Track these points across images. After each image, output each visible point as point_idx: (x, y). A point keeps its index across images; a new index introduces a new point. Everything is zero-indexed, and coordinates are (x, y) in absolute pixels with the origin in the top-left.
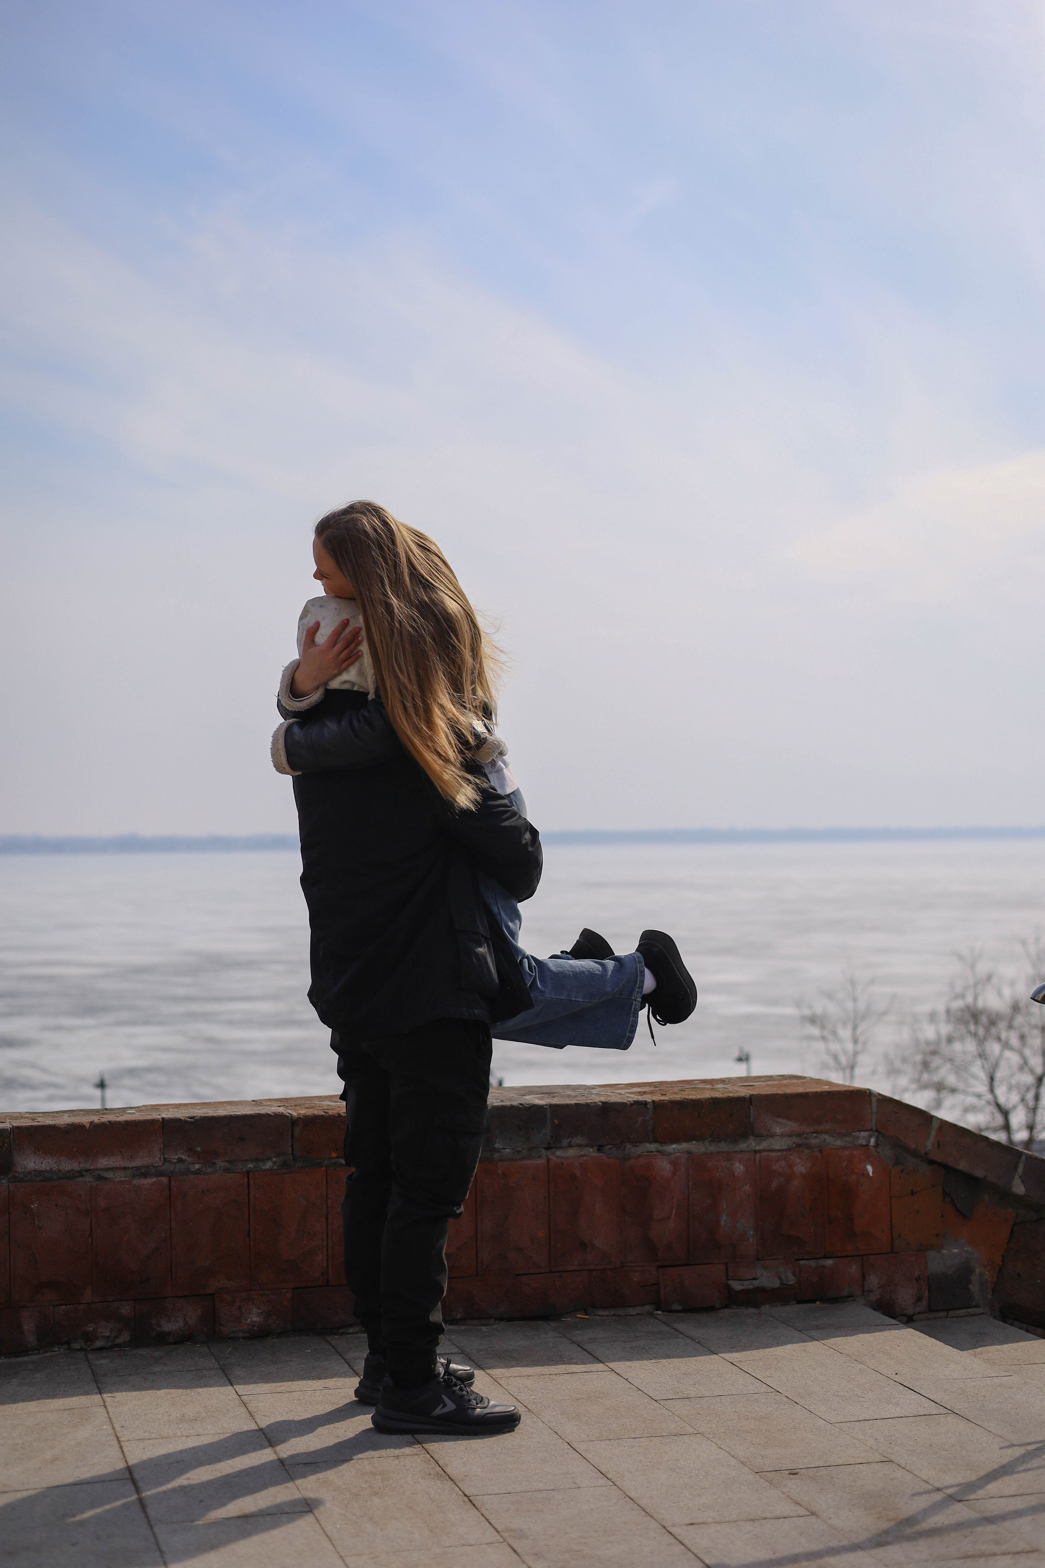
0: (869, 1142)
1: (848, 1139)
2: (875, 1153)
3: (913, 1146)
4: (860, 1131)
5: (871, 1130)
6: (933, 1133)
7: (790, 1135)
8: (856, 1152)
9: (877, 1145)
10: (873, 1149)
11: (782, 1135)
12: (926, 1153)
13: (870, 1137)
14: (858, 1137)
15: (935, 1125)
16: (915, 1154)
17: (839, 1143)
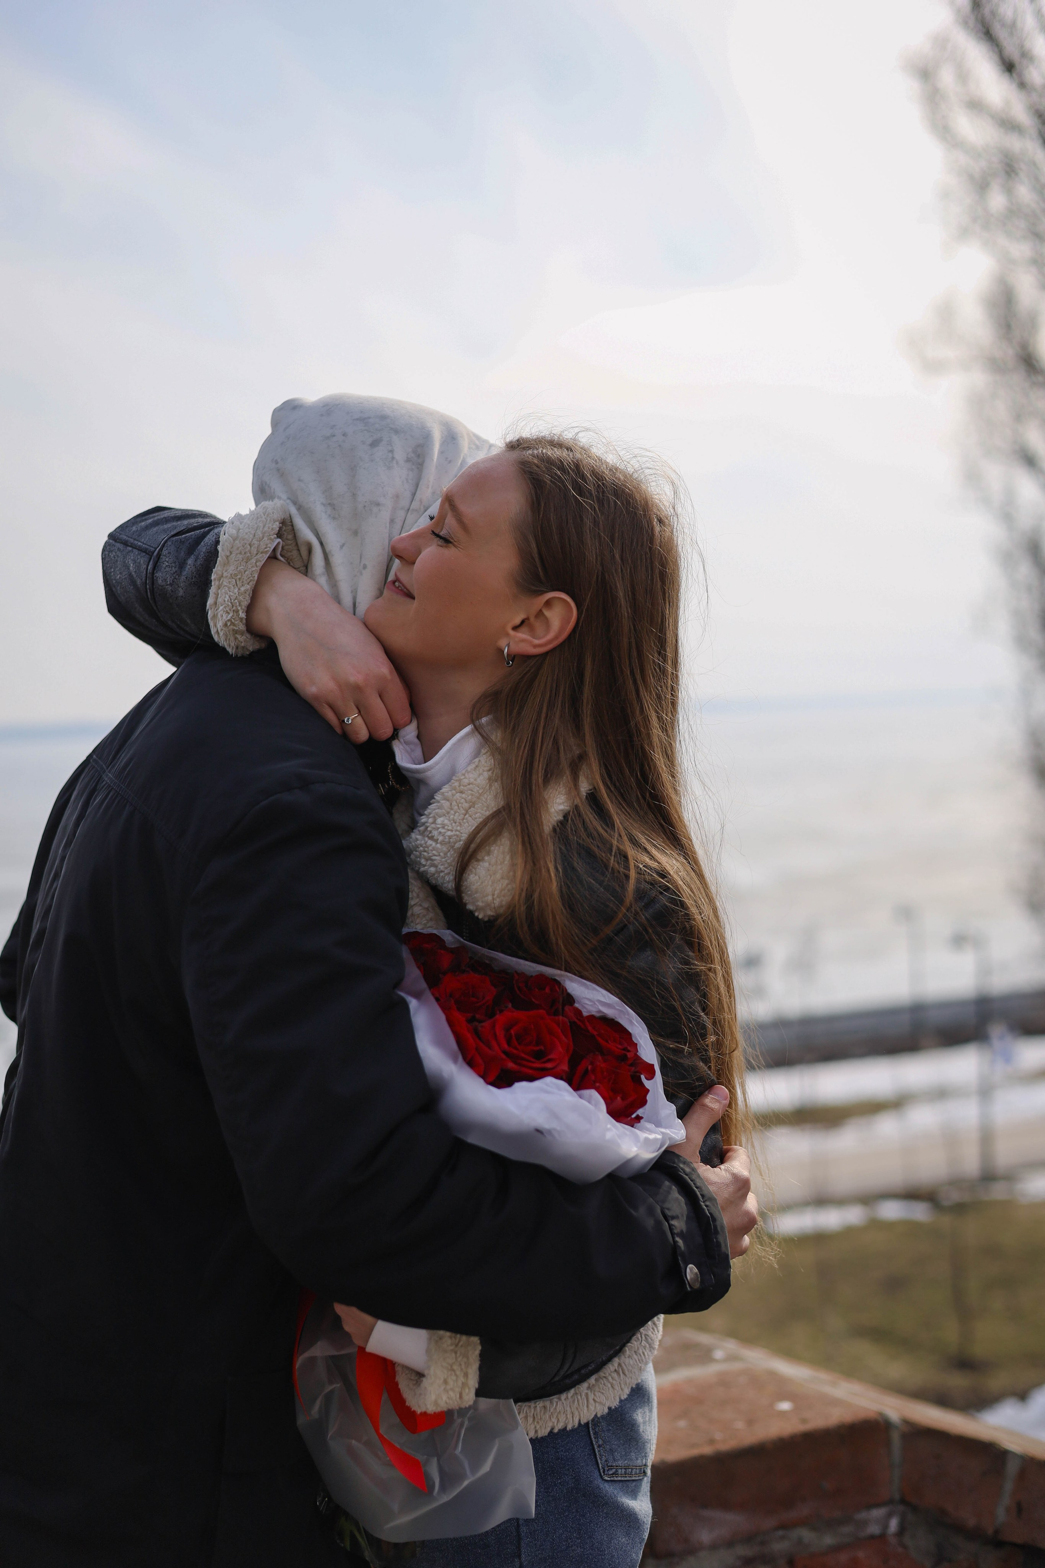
0: (886, 1526)
1: (847, 1529)
2: (900, 1550)
3: (971, 1522)
4: (870, 1506)
5: (891, 1502)
6: (1009, 1486)
7: (730, 1544)
8: (861, 1554)
9: (902, 1530)
10: (893, 1541)
11: (714, 1547)
12: (997, 1532)
13: (890, 1515)
14: (865, 1523)
15: (1012, 1468)
16: (974, 1535)
17: (829, 1540)
